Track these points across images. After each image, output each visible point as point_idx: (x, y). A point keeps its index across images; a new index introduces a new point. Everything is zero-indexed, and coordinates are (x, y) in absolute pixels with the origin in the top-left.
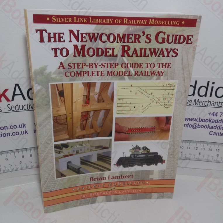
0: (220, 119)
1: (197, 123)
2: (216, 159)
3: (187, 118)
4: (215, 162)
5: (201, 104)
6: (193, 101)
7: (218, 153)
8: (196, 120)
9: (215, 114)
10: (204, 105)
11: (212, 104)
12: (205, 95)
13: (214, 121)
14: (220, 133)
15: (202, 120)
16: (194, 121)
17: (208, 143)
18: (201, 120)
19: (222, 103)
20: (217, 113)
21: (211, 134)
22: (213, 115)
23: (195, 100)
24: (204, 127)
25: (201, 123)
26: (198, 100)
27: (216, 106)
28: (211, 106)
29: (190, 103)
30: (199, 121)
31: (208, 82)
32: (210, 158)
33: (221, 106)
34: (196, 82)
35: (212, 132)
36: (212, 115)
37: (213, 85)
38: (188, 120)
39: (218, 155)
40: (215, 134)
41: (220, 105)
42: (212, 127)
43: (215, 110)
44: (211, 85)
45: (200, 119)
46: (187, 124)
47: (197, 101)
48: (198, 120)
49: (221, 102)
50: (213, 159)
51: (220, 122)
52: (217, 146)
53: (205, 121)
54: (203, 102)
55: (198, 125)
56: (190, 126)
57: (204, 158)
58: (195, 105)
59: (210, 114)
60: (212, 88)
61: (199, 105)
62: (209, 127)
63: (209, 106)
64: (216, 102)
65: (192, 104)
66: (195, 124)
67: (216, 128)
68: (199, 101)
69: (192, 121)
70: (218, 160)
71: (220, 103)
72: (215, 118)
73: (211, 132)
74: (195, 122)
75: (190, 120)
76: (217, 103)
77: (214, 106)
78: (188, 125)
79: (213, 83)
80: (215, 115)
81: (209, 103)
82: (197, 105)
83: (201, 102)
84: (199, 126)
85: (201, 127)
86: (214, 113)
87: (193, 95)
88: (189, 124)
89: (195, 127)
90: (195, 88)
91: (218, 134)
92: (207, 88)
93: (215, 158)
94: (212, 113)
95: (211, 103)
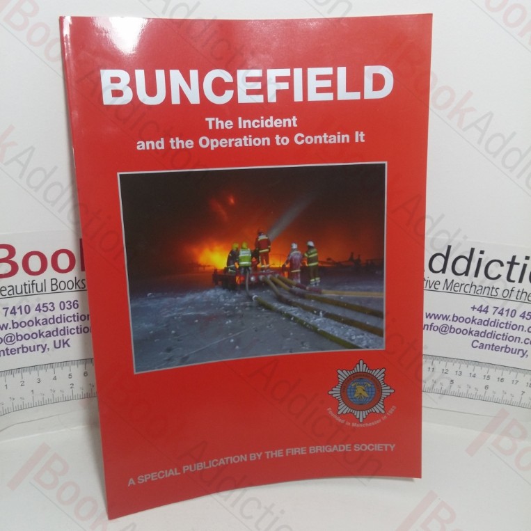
0: (492, 319)
1: (449, 323)
2: (483, 394)
3: (430, 314)
4: (480, 399)
5: (456, 289)
6: (443, 282)
7: (487, 382)
8: (446, 318)
9: (483, 309)
10: (462, 291)
11: (479, 291)
12: (466, 273)
13: (481, 322)
14: (493, 345)
15: (458, 319)
16: (443, 319)
17: (468, 362)
18: (456, 319)
19: (498, 290)
20: (487, 307)
21: (474, 345)
22: (481, 311)
23: (446, 280)
24: (462, 332)
25: (456, 325)
26: (453, 281)
27: (485, 295)
28: (475, 294)
29: (437, 286)
30: (453, 320)
31: (473, 250)
32: (472, 391)
33: (496, 294)
34: (449, 247)
35: (478, 341)
36: (478, 310)
37: (481, 256)
38: (431, 318)
39: (487, 387)
40: (483, 346)
41: (494, 293)
42: (478, 333)
43: (485, 302)
44: (477, 256)
45: (454, 316)
46: (429, 324)
47: (449, 282)
48: (451, 318)
49: (496, 287)
50: (478, 394)
51: (493, 324)
52: (485, 369)
53: (465, 320)
54: (462, 285)
55: (451, 328)
56: (436, 328)
57: (461, 391)
58: (445, 290)
59: (474, 308)
60: (480, 260)
61: (453, 291)
62: (471, 332)
63: (472, 293)
64: (485, 288)
65: (440, 287)
66: (445, 326)
67: (485, 334)
68: (454, 283)
69: (439, 319)
70: (487, 395)
71: (494, 290)
72: (483, 316)
73: (476, 342)
74: (445, 322)
75: (435, 318)
76: (487, 289)
77: (482, 295)
78: (431, 326)
79: (482, 252)
80: (484, 311)
81: (473, 287)
82: (449, 290)
83: (457, 285)
84: (452, 330)
85: (455, 331)
86: (481, 306)
87: (444, 271)
88: (434, 325)
89: (445, 331)
90: (446, 258)
91: (488, 347)
92: (469, 261)
93: (481, 392)
94: (477, 307)
95: (477, 289)
